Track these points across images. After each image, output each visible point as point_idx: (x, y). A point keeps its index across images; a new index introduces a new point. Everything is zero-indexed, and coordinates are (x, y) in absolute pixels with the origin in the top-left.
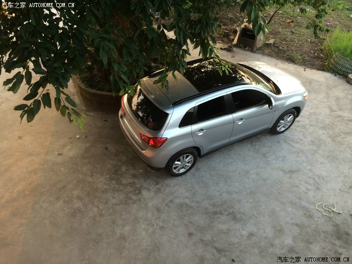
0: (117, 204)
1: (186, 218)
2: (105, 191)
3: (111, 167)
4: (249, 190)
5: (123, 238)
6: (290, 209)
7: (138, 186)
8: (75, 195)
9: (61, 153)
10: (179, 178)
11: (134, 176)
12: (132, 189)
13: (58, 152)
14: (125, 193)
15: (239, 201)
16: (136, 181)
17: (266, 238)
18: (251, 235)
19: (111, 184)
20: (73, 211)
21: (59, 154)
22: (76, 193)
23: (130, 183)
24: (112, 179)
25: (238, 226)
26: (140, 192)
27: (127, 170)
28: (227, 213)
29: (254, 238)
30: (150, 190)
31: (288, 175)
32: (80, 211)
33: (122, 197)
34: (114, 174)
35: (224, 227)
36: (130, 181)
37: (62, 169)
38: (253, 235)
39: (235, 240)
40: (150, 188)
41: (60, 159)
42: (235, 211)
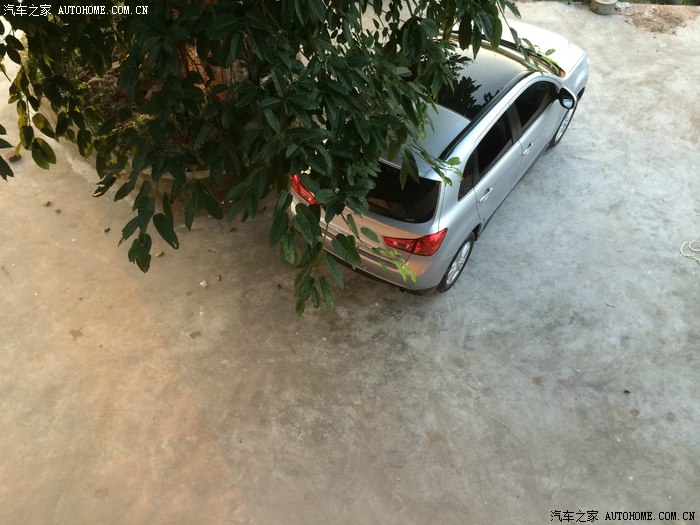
1: (512, 356)
4: (574, 266)
5: (435, 438)
6: (650, 272)
7: (393, 334)
12: (387, 346)
15: (572, 291)
16: (383, 327)
17: (648, 334)
18: (624, 339)
19: (343, 352)
20: (310, 432)
22: (289, 395)
24: (336, 341)
25: (597, 334)
27: (350, 313)
28: (568, 320)
29: (632, 342)
31: (613, 216)
32: (323, 426)
34: (332, 329)
35: (579, 345)
37: (225, 362)
38: (627, 338)
39: (608, 359)
40: (417, 329)
41: (202, 345)
42: (576, 310)
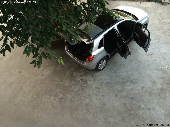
0: (78, 91)
1: (112, 88)
2: (71, 86)
3: (69, 74)
4: (135, 68)
5: (87, 105)
6: (155, 72)
7: (85, 80)
8: (58, 92)
9: (43, 74)
10: (102, 71)
11: (81, 76)
12: (82, 82)
14: (80, 85)
15: (132, 74)
16: (83, 78)
17: (149, 87)
18: (143, 88)
19: (72, 82)
20: (60, 99)
21: (42, 75)
23: (81, 80)
24: (71, 80)
25: (135, 86)
26: (86, 83)
27: (76, 74)
28: (129, 81)
30: (91, 80)
31: (150, 57)
32: (63, 98)
33: (79, 87)
34: (71, 77)
35: (130, 88)
36: (80, 78)
37: (47, 82)
38: (143, 87)
39: (136, 92)
41: (43, 77)
42: (132, 79)
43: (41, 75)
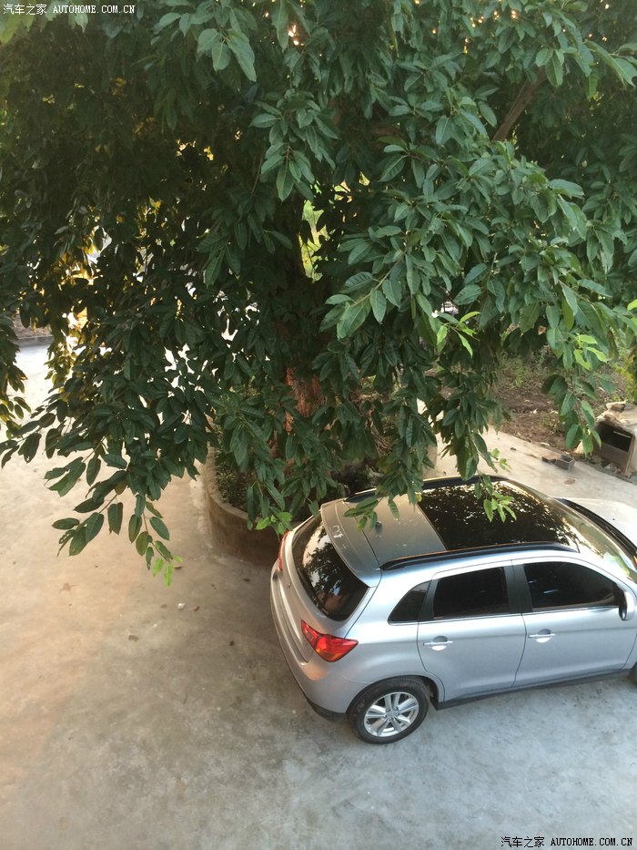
0: (220, 781)
2: (203, 744)
3: (232, 688)
7: (279, 747)
8: (139, 738)
9: (135, 635)
10: (379, 750)
11: (276, 721)
12: (263, 753)
13: (131, 632)
14: (245, 759)
16: (278, 734)
19: (221, 730)
23: (263, 737)
24: (225, 717)
26: (279, 765)
30: (303, 764)
32: (138, 777)
33: (236, 765)
34: (234, 706)
36: (265, 730)
40: (306, 759)
41: (130, 649)
43: (129, 634)
